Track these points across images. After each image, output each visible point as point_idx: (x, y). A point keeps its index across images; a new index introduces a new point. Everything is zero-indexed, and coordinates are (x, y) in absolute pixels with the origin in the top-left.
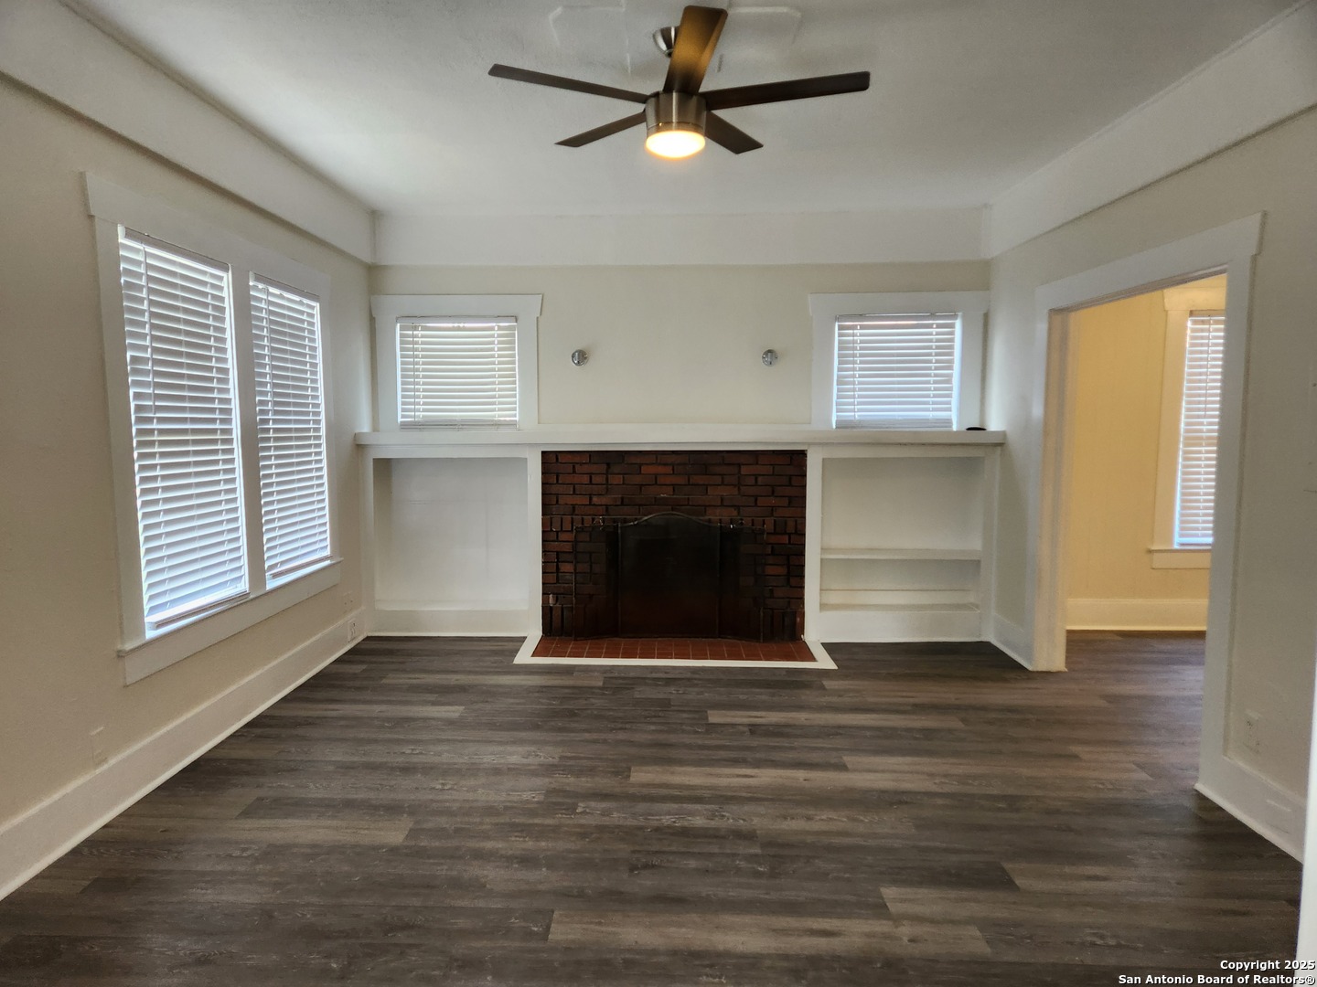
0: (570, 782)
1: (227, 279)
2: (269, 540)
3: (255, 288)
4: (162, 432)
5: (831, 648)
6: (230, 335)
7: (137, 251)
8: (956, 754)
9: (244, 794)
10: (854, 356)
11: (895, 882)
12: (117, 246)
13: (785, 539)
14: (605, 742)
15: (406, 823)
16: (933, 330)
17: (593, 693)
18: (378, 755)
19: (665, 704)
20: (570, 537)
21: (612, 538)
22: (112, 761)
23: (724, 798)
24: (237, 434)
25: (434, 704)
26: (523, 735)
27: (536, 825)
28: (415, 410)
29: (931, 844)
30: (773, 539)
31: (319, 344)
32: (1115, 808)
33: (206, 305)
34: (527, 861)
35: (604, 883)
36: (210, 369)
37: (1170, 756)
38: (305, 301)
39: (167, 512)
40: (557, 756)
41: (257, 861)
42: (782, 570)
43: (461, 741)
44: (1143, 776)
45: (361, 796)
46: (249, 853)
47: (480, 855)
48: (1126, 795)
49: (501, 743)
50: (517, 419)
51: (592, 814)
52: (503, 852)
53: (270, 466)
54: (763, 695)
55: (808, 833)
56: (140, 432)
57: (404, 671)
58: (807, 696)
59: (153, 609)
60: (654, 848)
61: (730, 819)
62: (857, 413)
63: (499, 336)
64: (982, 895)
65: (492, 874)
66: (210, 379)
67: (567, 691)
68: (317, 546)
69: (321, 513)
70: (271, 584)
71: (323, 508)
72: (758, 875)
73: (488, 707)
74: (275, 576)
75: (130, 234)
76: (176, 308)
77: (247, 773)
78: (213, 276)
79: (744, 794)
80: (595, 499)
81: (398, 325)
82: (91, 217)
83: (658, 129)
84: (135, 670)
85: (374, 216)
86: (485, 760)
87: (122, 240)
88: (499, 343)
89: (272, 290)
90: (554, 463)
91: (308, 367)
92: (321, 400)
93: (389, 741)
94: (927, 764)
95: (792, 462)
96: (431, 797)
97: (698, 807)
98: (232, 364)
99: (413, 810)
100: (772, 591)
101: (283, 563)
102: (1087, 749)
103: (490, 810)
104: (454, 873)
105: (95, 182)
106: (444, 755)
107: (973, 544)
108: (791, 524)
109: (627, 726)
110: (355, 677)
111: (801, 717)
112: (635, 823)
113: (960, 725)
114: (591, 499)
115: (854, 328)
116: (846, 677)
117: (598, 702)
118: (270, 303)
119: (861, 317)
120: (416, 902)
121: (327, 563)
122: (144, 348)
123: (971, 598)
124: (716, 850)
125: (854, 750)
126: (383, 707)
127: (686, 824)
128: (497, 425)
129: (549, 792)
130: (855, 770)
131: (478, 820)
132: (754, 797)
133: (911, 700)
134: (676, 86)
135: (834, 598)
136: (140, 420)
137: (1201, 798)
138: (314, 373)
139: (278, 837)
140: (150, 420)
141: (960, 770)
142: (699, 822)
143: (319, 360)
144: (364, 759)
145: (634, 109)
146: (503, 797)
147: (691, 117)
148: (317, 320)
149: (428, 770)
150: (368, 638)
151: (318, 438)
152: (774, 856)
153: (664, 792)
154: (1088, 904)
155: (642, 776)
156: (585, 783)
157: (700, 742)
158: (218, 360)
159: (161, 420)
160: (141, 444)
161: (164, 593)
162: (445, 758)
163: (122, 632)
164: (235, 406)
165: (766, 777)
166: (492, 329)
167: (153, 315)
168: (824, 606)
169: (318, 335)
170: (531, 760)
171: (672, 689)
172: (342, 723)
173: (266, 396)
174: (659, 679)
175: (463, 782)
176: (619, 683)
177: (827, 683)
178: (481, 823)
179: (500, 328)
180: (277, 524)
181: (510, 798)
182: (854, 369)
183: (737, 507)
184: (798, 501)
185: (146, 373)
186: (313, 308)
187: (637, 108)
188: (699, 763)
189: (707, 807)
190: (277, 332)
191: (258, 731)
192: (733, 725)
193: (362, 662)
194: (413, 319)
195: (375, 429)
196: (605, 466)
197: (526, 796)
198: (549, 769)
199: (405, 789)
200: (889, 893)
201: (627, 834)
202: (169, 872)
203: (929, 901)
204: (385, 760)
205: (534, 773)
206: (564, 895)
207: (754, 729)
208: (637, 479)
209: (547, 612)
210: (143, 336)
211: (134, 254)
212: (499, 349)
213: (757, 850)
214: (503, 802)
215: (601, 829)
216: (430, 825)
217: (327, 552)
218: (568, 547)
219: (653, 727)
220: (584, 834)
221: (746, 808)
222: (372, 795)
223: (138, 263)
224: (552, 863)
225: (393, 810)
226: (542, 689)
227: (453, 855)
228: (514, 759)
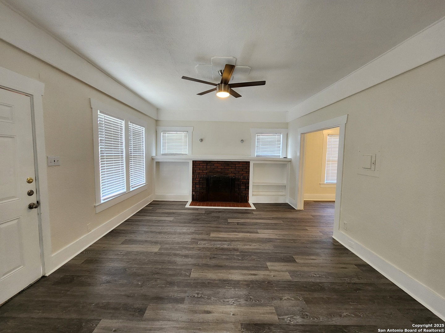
0: (197, 236)
1: (123, 122)
2: (131, 180)
3: (130, 124)
4: (106, 156)
5: (254, 204)
6: (124, 135)
7: (102, 116)
8: (282, 229)
9: (122, 239)
10: (260, 141)
11: (270, 261)
12: (98, 115)
13: (245, 181)
14: (205, 226)
15: (159, 246)
16: (276, 137)
17: (203, 215)
18: (154, 229)
19: (218, 217)
20: (198, 179)
21: (207, 180)
22: (92, 231)
23: (232, 241)
24: (124, 156)
25: (167, 217)
26: (186, 224)
27: (189, 247)
28: (165, 151)
29: (277, 251)
30: (243, 180)
31: (144, 137)
32: (316, 242)
33: (118, 128)
34: (186, 256)
35: (204, 262)
36: (119, 142)
37: (327, 229)
38: (142, 127)
39: (107, 174)
40: (194, 230)
41: (124, 255)
42: (244, 187)
43: (172, 226)
44: (321, 234)
45: (149, 239)
46: (122, 253)
47: (175, 255)
48: (319, 239)
49: (182, 227)
50: (187, 153)
51: (202, 244)
52: (181, 254)
53: (132, 163)
54: (240, 215)
55: (250, 249)
56: (101, 156)
57: (161, 209)
58: (249, 215)
59: (103, 196)
60: (215, 253)
61: (233, 245)
62: (261, 154)
63: (184, 135)
64: (289, 264)
65: (178, 260)
66: (119, 144)
67: (197, 214)
68: (142, 181)
69: (143, 174)
70: (131, 190)
71: (144, 172)
72: (239, 260)
73: (179, 217)
74: (132, 188)
75: (100, 112)
76: (111, 129)
77: (124, 233)
78: (120, 122)
79: (236, 239)
80: (204, 171)
81: (162, 133)
82: (92, 108)
83: (219, 91)
84: (98, 210)
85: (158, 109)
86: (178, 231)
87: (99, 113)
88: (184, 137)
89: (134, 125)
90: (195, 163)
91: (141, 142)
92: (144, 149)
93: (157, 226)
94: (276, 232)
95: (246, 164)
96: (165, 240)
97: (225, 242)
98: (124, 141)
99: (161, 243)
100: (242, 192)
101: (134, 185)
102: (309, 228)
103: (178, 243)
104: (169, 259)
105: (92, 101)
106: (169, 229)
107: (284, 182)
108: (246, 177)
109: (210, 223)
110: (150, 210)
111: (248, 221)
112: (211, 247)
113: (282, 222)
114: (203, 171)
115: (260, 135)
116: (258, 211)
117: (204, 217)
118: (133, 128)
119: (262, 133)
120: (160, 267)
121: (145, 184)
122: (103, 137)
123: (284, 194)
124: (230, 254)
125: (259, 229)
126: (156, 217)
127: (223, 247)
128: (183, 154)
129: (193, 239)
130: (260, 233)
131: (175, 246)
132: (238, 240)
133: (272, 216)
134: (223, 83)
135: (255, 193)
136: (101, 153)
137: (334, 239)
138: (143, 143)
139: (129, 249)
140: (104, 153)
141: (283, 233)
142: (226, 246)
143: (144, 140)
144: (151, 230)
145: (214, 87)
146: (181, 240)
147: (226, 89)
148: (144, 131)
149: (165, 233)
150: (153, 201)
151: (143, 157)
152: (242, 255)
153: (218, 239)
154: (312, 266)
155: (213, 235)
156: (200, 237)
157: (226, 227)
158: (121, 140)
159: (106, 153)
160: (101, 159)
161: (106, 192)
162: (169, 230)
163: (95, 202)
164: (124, 150)
165: (241, 235)
166: (182, 134)
167: (105, 130)
168: (253, 195)
169: (144, 135)
170: (188, 231)
171: (220, 214)
172: (146, 221)
173: (131, 148)
174: (217, 211)
175: (172, 236)
176: (209, 212)
177: (254, 213)
178: (176, 247)
179: (184, 134)
180: (133, 176)
181: (183, 240)
182: (260, 144)
183: (235, 174)
184: (248, 172)
185: (103, 143)
186: (143, 129)
187: (215, 87)
188: (226, 232)
189: (228, 242)
190: (135, 134)
191: (127, 223)
192: (233, 223)
193: (152, 207)
194: (165, 131)
195: (156, 155)
196: (206, 164)
197: (187, 240)
198: (192, 233)
199: (160, 238)
200: (268, 264)
201: (209, 249)
202: (103, 258)
203: (278, 266)
204: (155, 230)
205: (189, 234)
206: (194, 265)
207: (238, 224)
208: (213, 167)
209: (193, 196)
210: (103, 135)
211: (101, 116)
212: (184, 138)
213: (239, 254)
214: (181, 241)
215: (203, 248)
216: (164, 247)
217: (145, 182)
218: (198, 182)
219: (216, 223)
220: (199, 249)
221: (236, 243)
222: (152, 239)
223: (103, 118)
224: (192, 257)
225: (156, 243)
226: (191, 214)
227: (169, 255)
228: (184, 231)
